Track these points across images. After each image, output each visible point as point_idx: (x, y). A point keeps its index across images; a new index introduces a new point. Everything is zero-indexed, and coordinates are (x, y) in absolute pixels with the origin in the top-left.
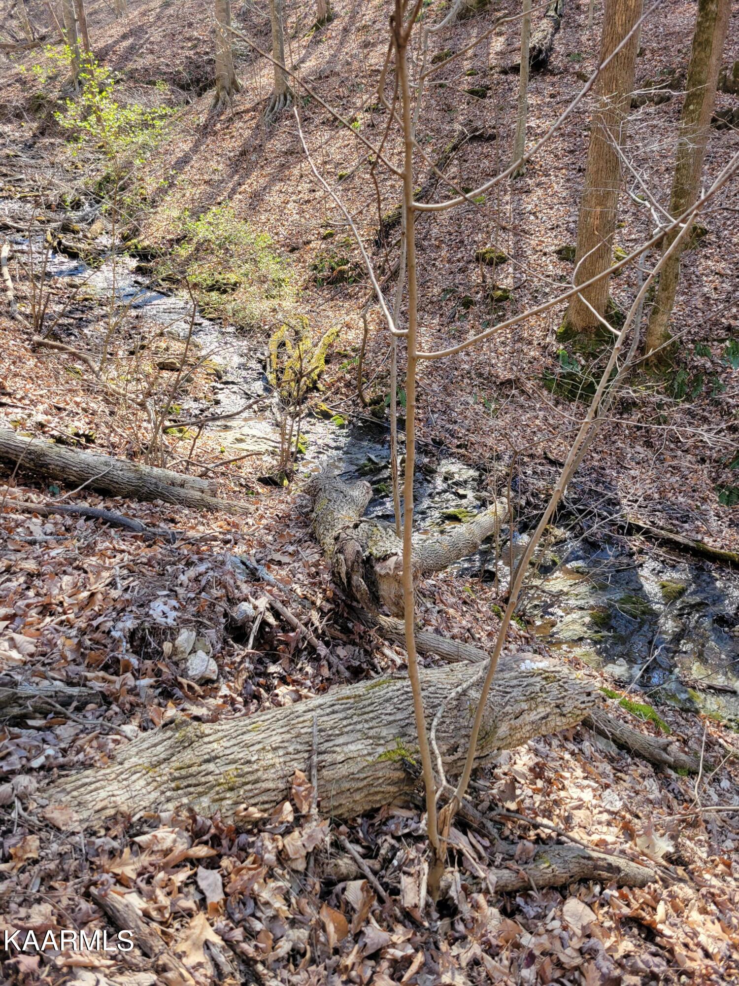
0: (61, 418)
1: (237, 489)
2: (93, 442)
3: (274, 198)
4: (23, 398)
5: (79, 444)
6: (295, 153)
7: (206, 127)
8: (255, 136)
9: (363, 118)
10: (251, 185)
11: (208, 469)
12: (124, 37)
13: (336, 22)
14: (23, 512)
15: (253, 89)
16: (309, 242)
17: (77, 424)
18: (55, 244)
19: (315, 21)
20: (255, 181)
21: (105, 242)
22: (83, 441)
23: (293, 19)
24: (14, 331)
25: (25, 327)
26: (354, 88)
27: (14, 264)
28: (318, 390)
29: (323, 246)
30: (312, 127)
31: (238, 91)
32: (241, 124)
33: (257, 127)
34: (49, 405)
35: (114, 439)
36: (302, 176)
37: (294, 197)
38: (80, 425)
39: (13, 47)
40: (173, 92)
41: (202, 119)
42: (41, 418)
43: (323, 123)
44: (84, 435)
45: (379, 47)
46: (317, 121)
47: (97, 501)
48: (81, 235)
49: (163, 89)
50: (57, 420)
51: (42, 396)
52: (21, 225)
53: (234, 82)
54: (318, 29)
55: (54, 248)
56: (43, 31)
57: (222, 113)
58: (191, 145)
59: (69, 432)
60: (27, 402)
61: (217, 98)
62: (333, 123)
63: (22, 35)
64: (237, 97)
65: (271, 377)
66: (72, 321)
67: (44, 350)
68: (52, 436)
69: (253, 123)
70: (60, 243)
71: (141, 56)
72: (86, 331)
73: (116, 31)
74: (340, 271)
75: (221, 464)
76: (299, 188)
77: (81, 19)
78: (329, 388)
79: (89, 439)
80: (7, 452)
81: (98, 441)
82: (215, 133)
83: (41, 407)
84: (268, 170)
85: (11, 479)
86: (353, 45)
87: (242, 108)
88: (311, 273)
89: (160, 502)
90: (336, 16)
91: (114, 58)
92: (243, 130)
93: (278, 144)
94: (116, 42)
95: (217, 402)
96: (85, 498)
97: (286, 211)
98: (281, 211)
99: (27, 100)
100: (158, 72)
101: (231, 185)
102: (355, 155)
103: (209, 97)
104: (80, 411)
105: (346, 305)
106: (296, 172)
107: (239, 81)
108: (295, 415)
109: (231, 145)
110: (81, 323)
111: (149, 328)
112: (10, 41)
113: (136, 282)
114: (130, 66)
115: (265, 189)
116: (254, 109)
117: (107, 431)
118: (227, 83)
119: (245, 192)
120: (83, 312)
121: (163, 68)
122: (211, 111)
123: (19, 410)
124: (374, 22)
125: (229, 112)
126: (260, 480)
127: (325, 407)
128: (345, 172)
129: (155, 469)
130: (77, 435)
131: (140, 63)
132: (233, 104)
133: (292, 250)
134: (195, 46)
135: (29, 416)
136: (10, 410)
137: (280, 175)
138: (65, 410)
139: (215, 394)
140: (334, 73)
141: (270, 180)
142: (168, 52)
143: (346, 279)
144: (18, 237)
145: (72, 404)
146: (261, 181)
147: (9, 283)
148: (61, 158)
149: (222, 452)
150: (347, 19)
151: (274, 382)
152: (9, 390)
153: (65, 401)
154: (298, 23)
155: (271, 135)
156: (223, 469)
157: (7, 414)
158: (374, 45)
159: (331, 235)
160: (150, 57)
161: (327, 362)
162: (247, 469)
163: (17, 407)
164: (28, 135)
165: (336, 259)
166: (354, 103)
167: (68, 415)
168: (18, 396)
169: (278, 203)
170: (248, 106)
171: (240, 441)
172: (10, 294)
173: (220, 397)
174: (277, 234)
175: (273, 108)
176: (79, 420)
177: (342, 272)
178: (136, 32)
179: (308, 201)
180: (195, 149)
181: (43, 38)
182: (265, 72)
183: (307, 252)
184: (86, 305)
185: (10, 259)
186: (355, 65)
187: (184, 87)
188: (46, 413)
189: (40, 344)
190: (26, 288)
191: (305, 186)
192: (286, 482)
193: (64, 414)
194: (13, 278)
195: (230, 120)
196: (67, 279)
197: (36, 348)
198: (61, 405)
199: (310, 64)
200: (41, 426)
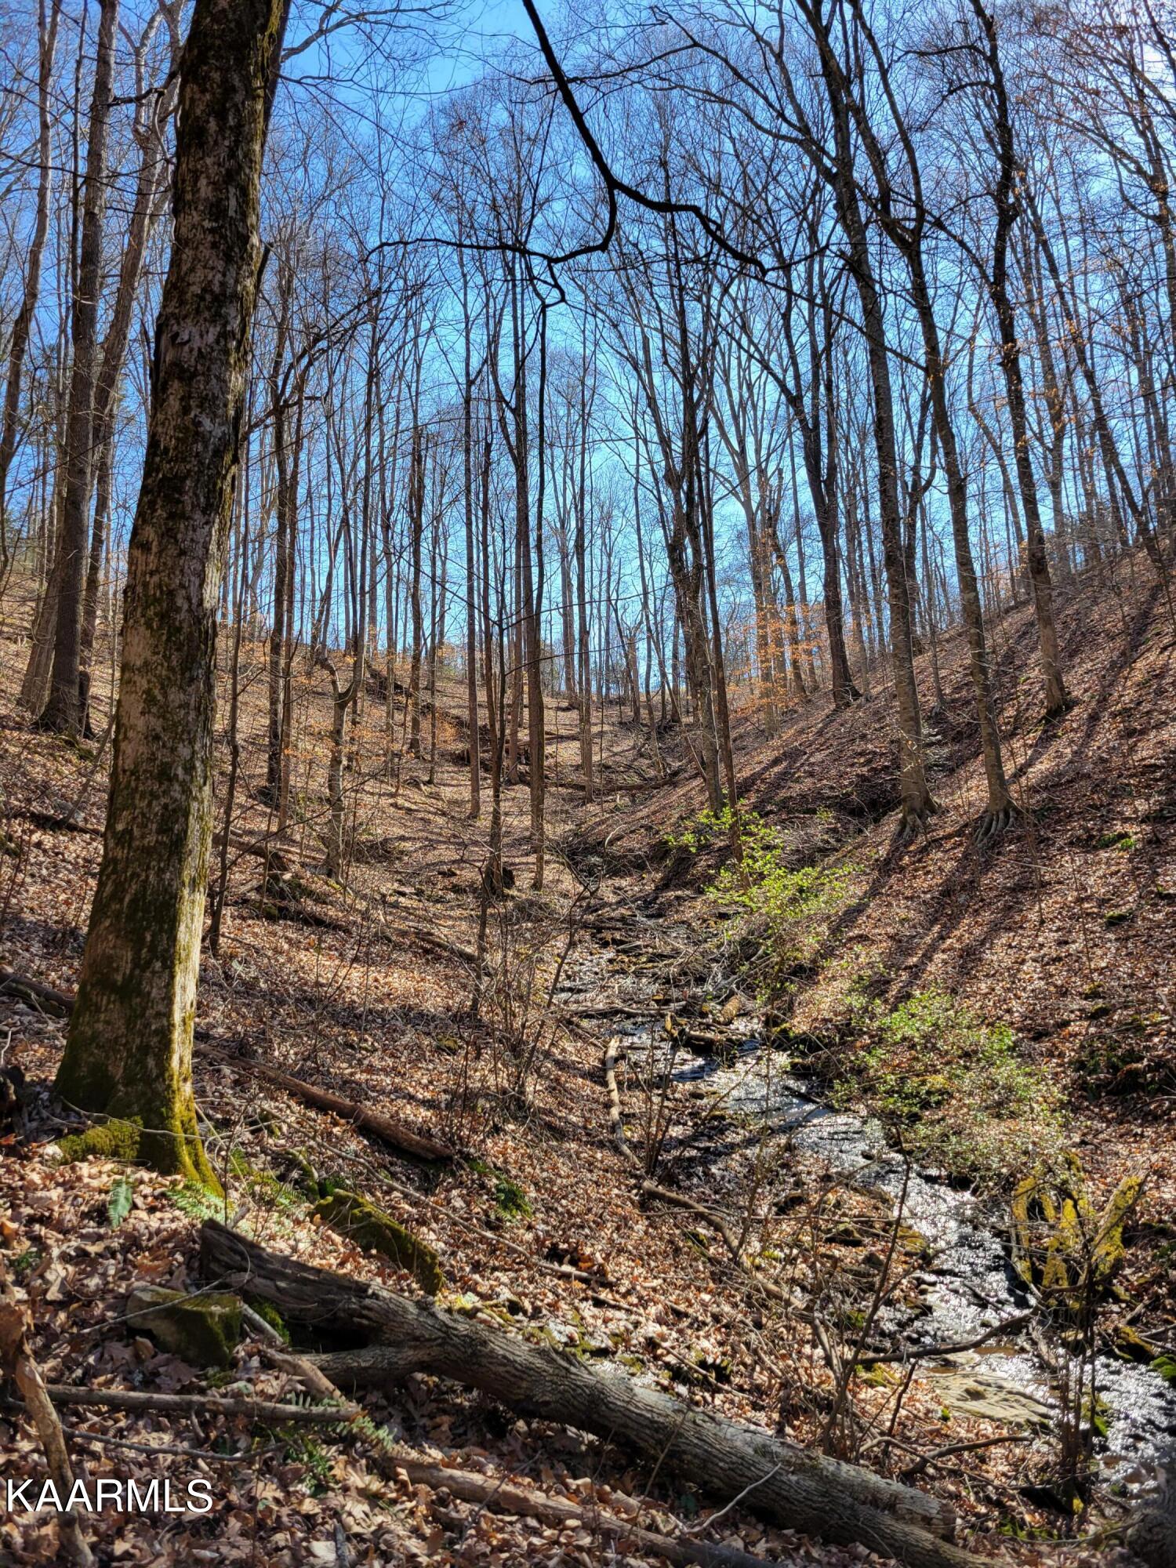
0: (681, 1332)
1: (983, 1510)
2: (729, 1382)
3: (998, 955)
4: (628, 1293)
5: (705, 1384)
6: (1029, 887)
7: (887, 862)
8: (962, 867)
9: (1136, 833)
10: (960, 939)
11: (924, 1461)
12: (776, 762)
13: (1076, 711)
14: (647, 1555)
15: (957, 808)
16: (1066, 1024)
17: (705, 1344)
18: (676, 1033)
19: (1043, 711)
20: (966, 931)
21: (742, 1029)
22: (712, 1377)
23: (1010, 712)
24: (619, 1172)
25: (634, 1166)
26: (1118, 793)
27: (623, 1066)
28: (1117, 1300)
29: (1092, 1030)
30: (1053, 851)
31: (933, 812)
32: (940, 855)
33: (966, 856)
34: (666, 1306)
35: (761, 1378)
36: (1042, 922)
37: (1032, 954)
38: (708, 1346)
39: (639, 788)
40: (838, 820)
41: (883, 852)
42: (652, 1329)
43: (1071, 844)
44: (714, 1366)
45: (1153, 733)
46: (1060, 842)
47: (755, 1534)
48: (710, 1019)
49: (826, 818)
50: (675, 1335)
51: (654, 1290)
52: (633, 1008)
53: (928, 802)
54: (1048, 722)
55: (674, 1040)
56: (676, 765)
57: (911, 842)
58: (866, 887)
59: (692, 1358)
60: (634, 1300)
61: (903, 823)
62: (1089, 844)
63: (652, 773)
64: (932, 820)
65: (1021, 1266)
66: (694, 1153)
67: (657, 1203)
68: (667, 1365)
69: (959, 852)
70: (682, 1032)
71: (798, 781)
72: (714, 1169)
73: (767, 756)
74: (1130, 1072)
75: (950, 1452)
76: (1041, 940)
77: (725, 747)
78: (1138, 1297)
79: (723, 1375)
80: (625, 1426)
81: (737, 1380)
82: (902, 869)
83: (653, 1310)
84: (987, 916)
85: (627, 1479)
86: (1107, 735)
87: (941, 833)
88: (1075, 1075)
89: (862, 1549)
90: (1077, 702)
91: (763, 787)
92: (943, 863)
93: (997, 878)
94: (766, 769)
95: (927, 1310)
96: (736, 1530)
97: (1021, 975)
98: (1014, 976)
99: (652, 847)
100: (819, 796)
101: (928, 940)
102: (1132, 886)
103: (891, 824)
104: (709, 1320)
105: (1149, 1132)
106: (1033, 916)
107: (935, 799)
108: (1075, 1349)
109: (926, 883)
110: (709, 1156)
111: (809, 1166)
112: (637, 780)
113: (787, 1088)
114: (783, 794)
115: (983, 943)
116: (959, 833)
117: (748, 1360)
118: (918, 804)
119: (951, 949)
120: (710, 1139)
121: (827, 792)
122: (894, 841)
123: (621, 1314)
124: (1139, 704)
125: (921, 840)
126: (1023, 1492)
127: (1135, 1336)
128: (1116, 912)
129: (845, 1467)
130: (703, 1364)
131: (795, 790)
132: (927, 829)
133: (1038, 1037)
134: (869, 762)
135: (637, 1324)
136: (610, 1313)
137: (1007, 921)
138: (687, 1315)
139: (923, 1292)
140: (1080, 776)
141: (991, 930)
142: (833, 772)
143: (1143, 1087)
144: (628, 1025)
145: (697, 1306)
146: (977, 931)
147: (615, 1096)
148: (689, 915)
149: (945, 1419)
150: (1094, 704)
151: (1026, 1277)
152: (611, 1278)
153: (688, 1300)
154: (1017, 718)
155: (988, 866)
156: (952, 1462)
157: (606, 1321)
158: (1143, 732)
159: (1103, 1012)
160: (809, 781)
161: (1127, 1242)
162: (997, 1467)
163: (619, 1308)
164: (650, 888)
165: (1120, 1052)
166: (1121, 813)
167: (691, 1326)
168: (623, 1290)
169: (1008, 962)
170: (949, 830)
171: (975, 1395)
172: (615, 1112)
173: (931, 1299)
174: (1009, 1011)
175: (988, 829)
176: (707, 1337)
177: (1136, 1073)
178: (792, 755)
179: (1059, 959)
180: (874, 892)
181: (675, 774)
182: (973, 783)
183: (1065, 1039)
184: (713, 1125)
185: (616, 1060)
186: (1116, 761)
187: (857, 812)
188: (659, 1321)
189: (653, 1195)
190: (636, 1102)
191: (1049, 936)
192: (1077, 1503)
193: (685, 1323)
194: (620, 1084)
195: (924, 850)
196: (689, 1086)
197: (646, 1202)
198: (682, 1307)
199: (1043, 766)
200: (651, 1344)
